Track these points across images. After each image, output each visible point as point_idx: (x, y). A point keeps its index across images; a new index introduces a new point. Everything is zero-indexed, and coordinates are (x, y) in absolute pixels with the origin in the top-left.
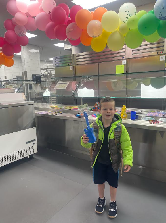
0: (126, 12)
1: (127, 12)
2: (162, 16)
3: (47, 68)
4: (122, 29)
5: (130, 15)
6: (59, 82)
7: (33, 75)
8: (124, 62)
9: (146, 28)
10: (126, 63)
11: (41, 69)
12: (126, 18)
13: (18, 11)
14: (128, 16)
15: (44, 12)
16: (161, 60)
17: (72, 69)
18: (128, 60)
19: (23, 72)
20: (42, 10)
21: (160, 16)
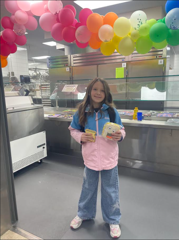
0: (138, 19)
2: (173, 26)
3: (36, 69)
4: (134, 36)
5: (141, 23)
6: (66, 85)
7: (21, 76)
8: (124, 65)
9: (158, 36)
10: (125, 66)
11: (30, 69)
12: (138, 25)
14: (140, 24)
15: (49, 12)
16: (159, 63)
17: (69, 70)
18: (128, 63)
19: (9, 73)
20: (47, 10)
21: (172, 26)
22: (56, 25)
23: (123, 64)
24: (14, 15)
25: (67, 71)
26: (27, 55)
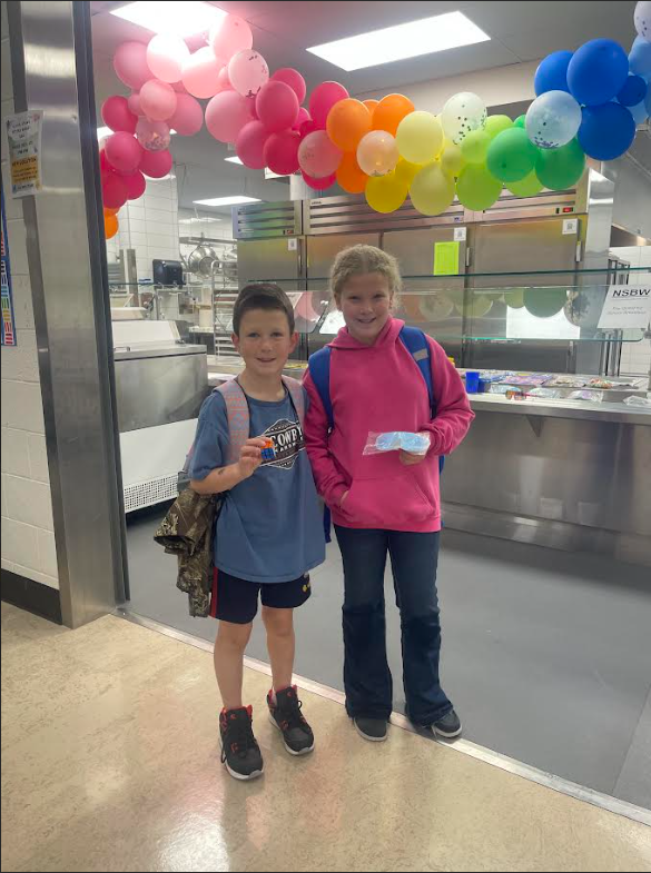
0: (459, 118)
1: (463, 118)
2: (542, 141)
3: (202, 239)
4: (450, 162)
5: (468, 128)
7: (156, 263)
8: (460, 234)
9: (504, 166)
10: (464, 238)
11: (184, 241)
12: (460, 133)
13: (150, 77)
14: (465, 130)
15: (232, 89)
16: (565, 231)
17: (295, 248)
18: (472, 227)
19: (121, 252)
20: (226, 85)
21: (539, 140)
22: (250, 126)
23: (457, 230)
24: (138, 92)
25: (290, 248)
26: (175, 196)
